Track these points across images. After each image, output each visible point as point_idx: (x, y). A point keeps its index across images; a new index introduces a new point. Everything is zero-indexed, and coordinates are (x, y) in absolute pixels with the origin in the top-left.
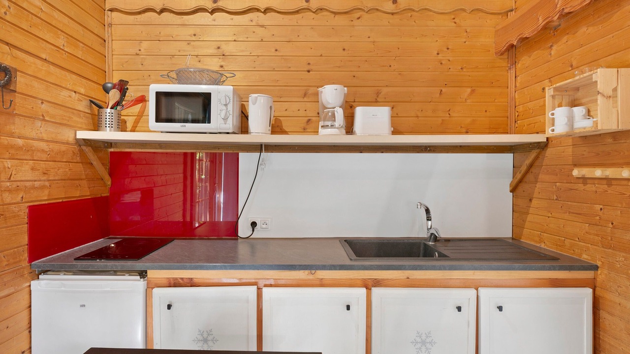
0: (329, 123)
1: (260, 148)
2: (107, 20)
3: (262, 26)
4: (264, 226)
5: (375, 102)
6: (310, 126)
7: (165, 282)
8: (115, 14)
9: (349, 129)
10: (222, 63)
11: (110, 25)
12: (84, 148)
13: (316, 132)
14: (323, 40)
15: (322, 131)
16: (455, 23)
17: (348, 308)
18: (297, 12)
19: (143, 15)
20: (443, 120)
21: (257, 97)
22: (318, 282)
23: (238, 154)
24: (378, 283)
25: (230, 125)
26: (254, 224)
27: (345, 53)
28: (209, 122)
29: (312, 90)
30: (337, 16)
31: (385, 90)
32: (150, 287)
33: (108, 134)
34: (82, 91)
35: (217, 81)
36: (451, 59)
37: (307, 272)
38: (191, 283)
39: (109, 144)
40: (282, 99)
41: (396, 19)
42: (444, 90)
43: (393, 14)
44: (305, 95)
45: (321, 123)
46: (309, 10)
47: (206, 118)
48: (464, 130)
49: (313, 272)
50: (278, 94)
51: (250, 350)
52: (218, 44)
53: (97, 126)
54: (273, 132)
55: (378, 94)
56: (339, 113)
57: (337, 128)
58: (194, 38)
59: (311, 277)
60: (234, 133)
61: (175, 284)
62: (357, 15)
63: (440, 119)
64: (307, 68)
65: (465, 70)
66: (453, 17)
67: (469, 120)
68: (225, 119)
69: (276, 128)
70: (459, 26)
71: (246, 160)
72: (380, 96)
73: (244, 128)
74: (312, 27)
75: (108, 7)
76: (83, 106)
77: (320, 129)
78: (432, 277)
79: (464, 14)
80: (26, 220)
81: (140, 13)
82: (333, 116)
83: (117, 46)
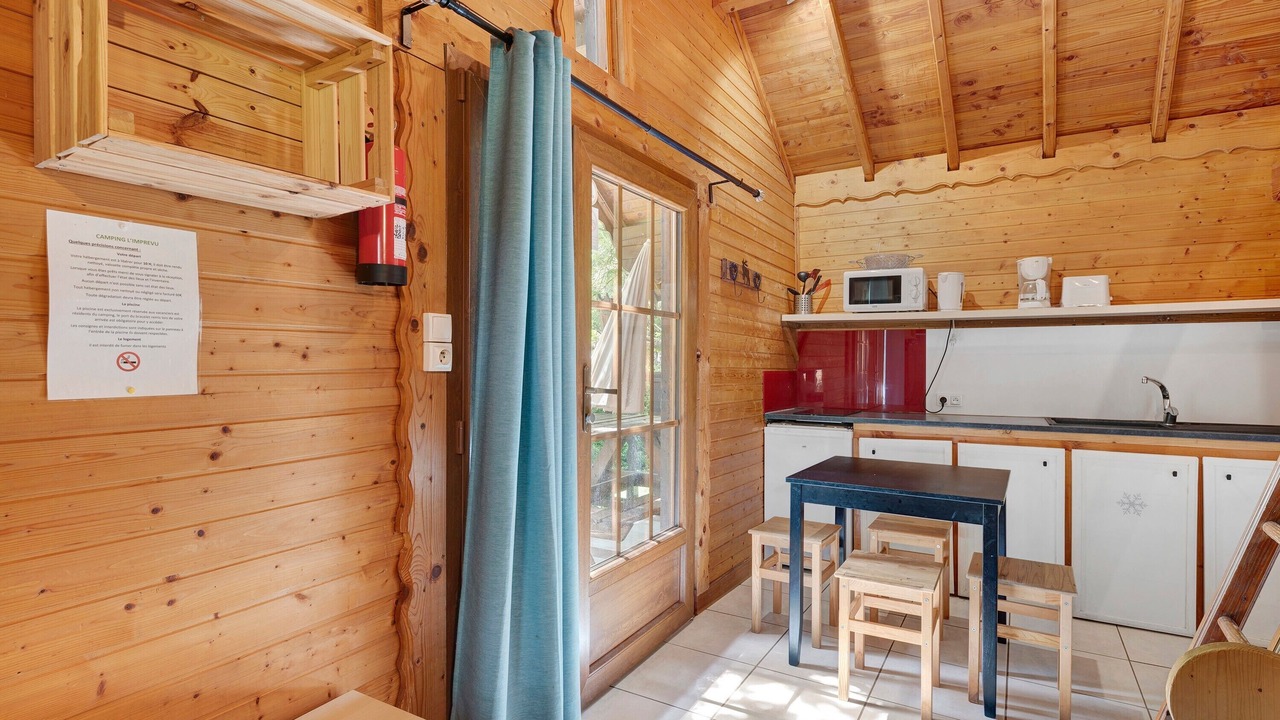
0: (1030, 296)
1: (948, 324)
2: (796, 215)
3: (950, 202)
4: (955, 402)
5: (1093, 268)
6: (1007, 298)
7: (869, 433)
8: (801, 208)
9: (1056, 301)
10: (907, 243)
11: (798, 219)
12: (785, 328)
13: (1015, 305)
14: (1023, 207)
15: (1021, 304)
16: (1207, 168)
17: (1045, 464)
18: (992, 182)
19: (828, 206)
20: (1191, 284)
21: (947, 276)
22: (1014, 441)
23: (924, 331)
24: (1079, 446)
25: (921, 303)
26: (943, 400)
27: (1051, 218)
28: (899, 301)
29: (1009, 262)
30: (1040, 181)
31: (1105, 255)
32: (856, 438)
33: (802, 316)
34: (784, 282)
35: (904, 262)
36: (1201, 211)
37: (1001, 431)
38: (891, 436)
39: (799, 324)
40: (974, 273)
41: (1119, 174)
42: (1191, 248)
43: (1114, 169)
44: (1001, 267)
45: (1021, 296)
46: (1005, 178)
47: (896, 297)
48: (1225, 294)
49: (1008, 431)
50: (969, 269)
51: (946, 464)
52: (903, 224)
53: (793, 310)
54: (965, 308)
55: (1096, 259)
56: (1042, 286)
57: (1040, 301)
58: (877, 222)
59: (1006, 436)
60: (924, 311)
61: (877, 435)
62: (1067, 175)
63: (1187, 283)
64: (1005, 238)
65: (1223, 222)
66: (1204, 161)
67: (1233, 282)
68: (915, 299)
69: (968, 303)
70: (1214, 171)
71: (934, 339)
72: (1099, 261)
73: (932, 304)
74: (1009, 196)
75: (796, 203)
76: (783, 294)
77: (1020, 303)
78: (1143, 443)
79: (1219, 156)
80: (762, 381)
81: (824, 205)
82: (1035, 287)
83: (802, 237)
